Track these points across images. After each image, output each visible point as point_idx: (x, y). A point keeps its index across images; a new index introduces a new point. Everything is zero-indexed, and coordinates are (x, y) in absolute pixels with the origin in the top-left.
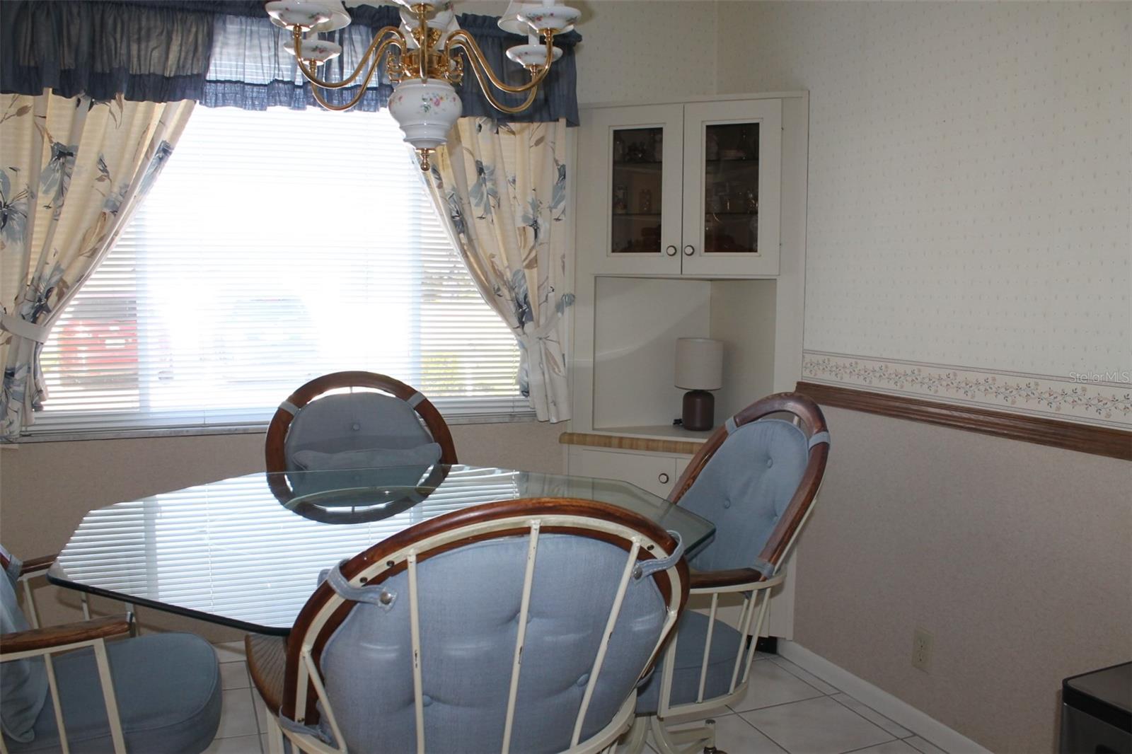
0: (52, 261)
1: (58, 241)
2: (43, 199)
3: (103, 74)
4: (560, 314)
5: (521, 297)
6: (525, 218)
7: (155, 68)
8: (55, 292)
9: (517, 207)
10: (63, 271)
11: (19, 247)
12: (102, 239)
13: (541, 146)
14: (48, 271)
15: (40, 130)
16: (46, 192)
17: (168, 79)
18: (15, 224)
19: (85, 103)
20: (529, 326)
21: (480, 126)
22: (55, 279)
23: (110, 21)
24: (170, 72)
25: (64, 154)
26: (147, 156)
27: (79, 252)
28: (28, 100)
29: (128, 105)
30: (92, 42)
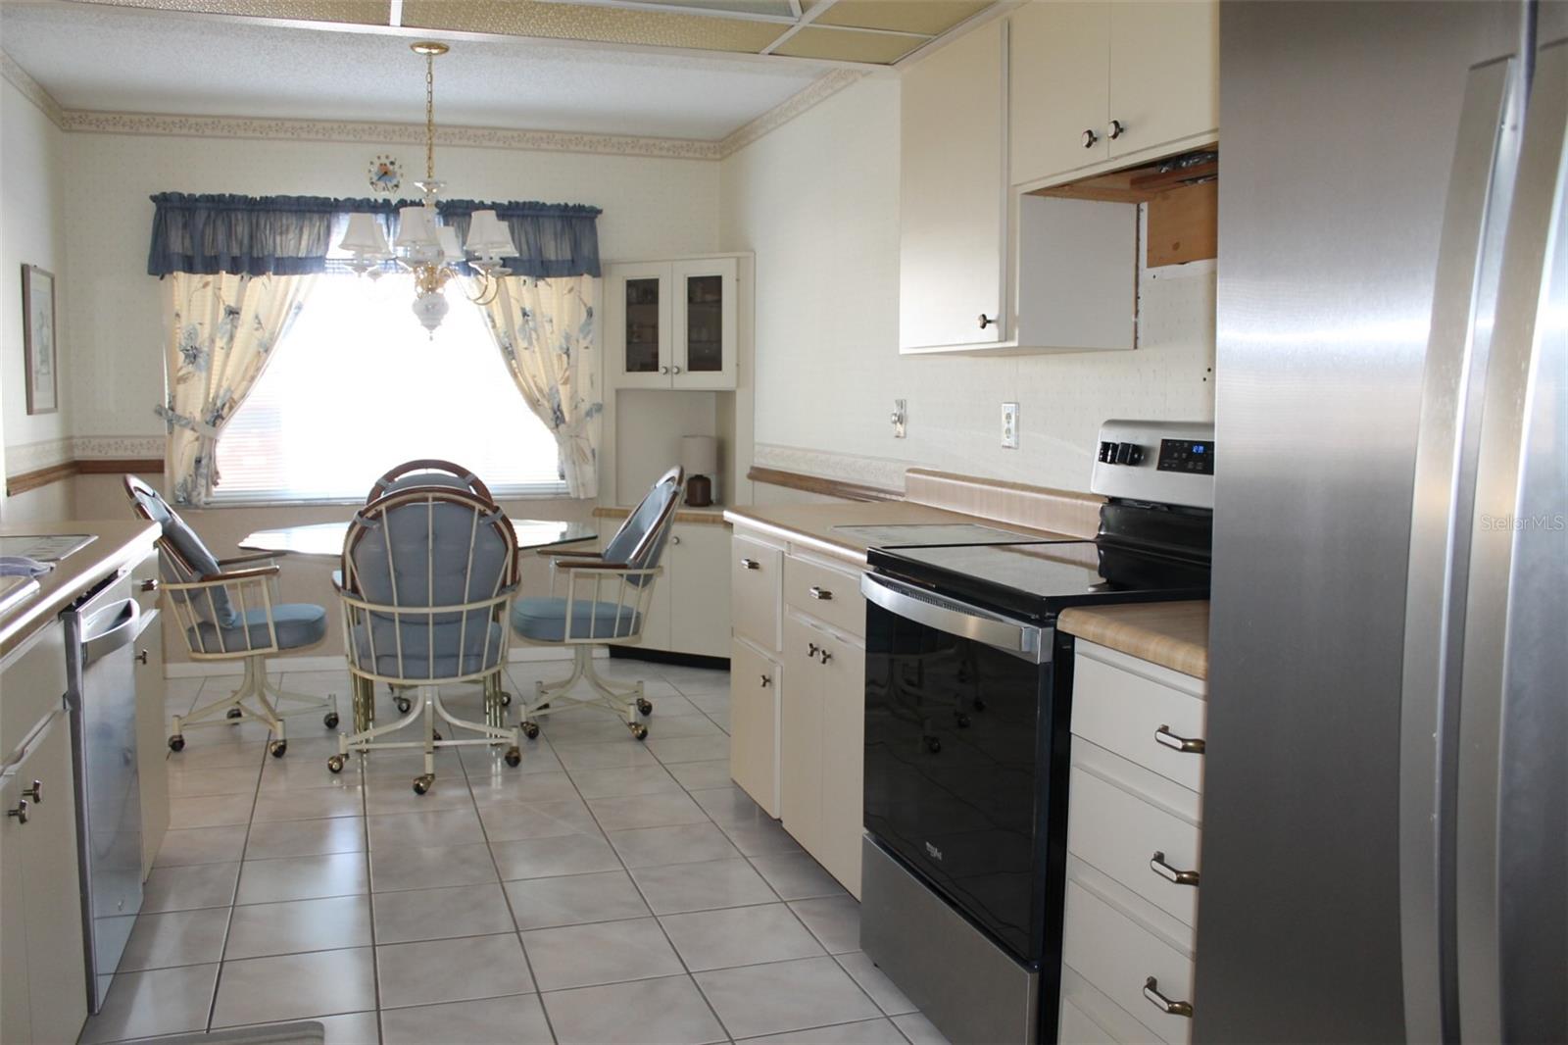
0: (225, 384)
1: (229, 371)
2: (220, 343)
3: (258, 258)
4: (588, 419)
5: (556, 407)
6: (561, 348)
7: (292, 253)
8: (227, 405)
9: (553, 338)
10: (232, 392)
11: (204, 375)
12: (258, 369)
13: (572, 293)
14: (222, 392)
15: (217, 297)
16: (221, 338)
17: (301, 259)
18: (201, 360)
19: (246, 277)
20: (562, 427)
21: (525, 281)
22: (227, 397)
23: (262, 223)
24: (302, 254)
25: (233, 312)
26: (287, 313)
27: (243, 379)
28: (210, 278)
29: (276, 277)
30: (251, 237)
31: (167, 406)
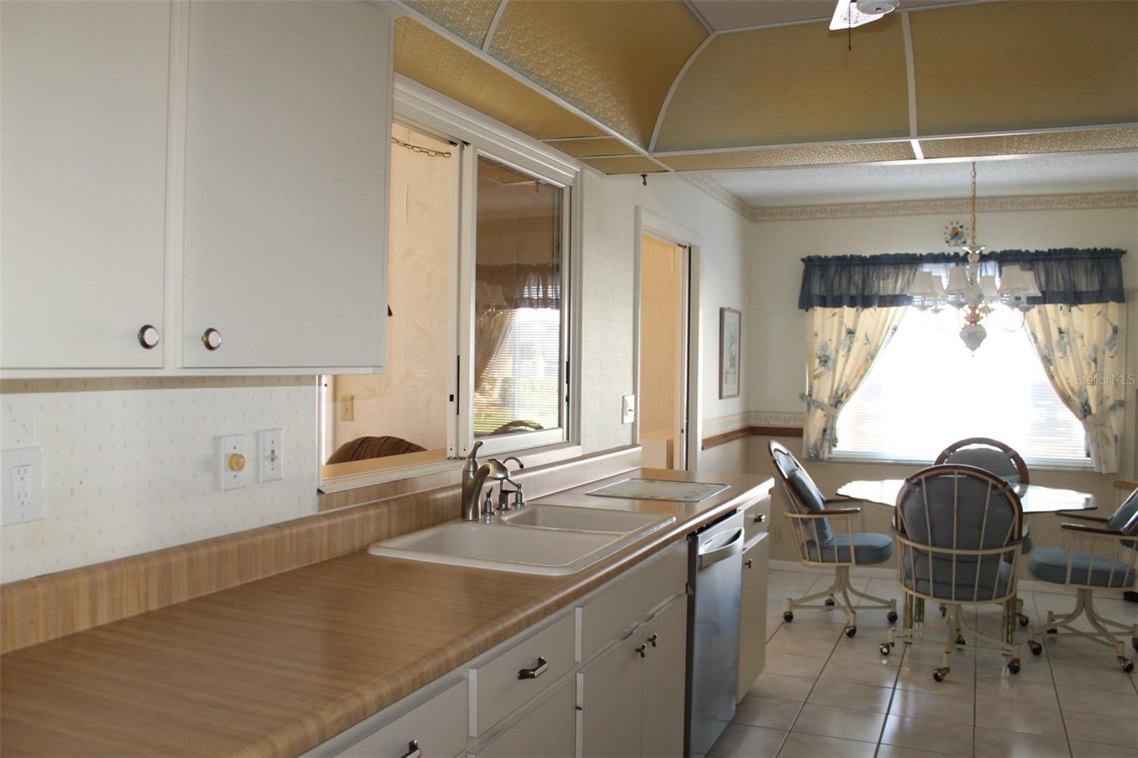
0: (844, 380)
1: (847, 371)
2: (842, 353)
3: (868, 297)
4: (1112, 412)
5: (1084, 402)
6: (1090, 357)
7: (890, 292)
8: (845, 395)
9: (1083, 349)
10: (849, 386)
11: (831, 373)
12: (866, 371)
13: (1101, 315)
14: (842, 385)
15: (841, 323)
16: (843, 349)
17: (897, 296)
18: (830, 364)
19: (860, 309)
20: (1089, 418)
21: (1061, 308)
22: (845, 389)
23: (871, 272)
24: (897, 293)
25: (851, 332)
26: (886, 333)
27: (856, 377)
28: (837, 310)
29: (879, 309)
30: (864, 282)
31: (807, 393)
